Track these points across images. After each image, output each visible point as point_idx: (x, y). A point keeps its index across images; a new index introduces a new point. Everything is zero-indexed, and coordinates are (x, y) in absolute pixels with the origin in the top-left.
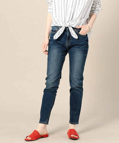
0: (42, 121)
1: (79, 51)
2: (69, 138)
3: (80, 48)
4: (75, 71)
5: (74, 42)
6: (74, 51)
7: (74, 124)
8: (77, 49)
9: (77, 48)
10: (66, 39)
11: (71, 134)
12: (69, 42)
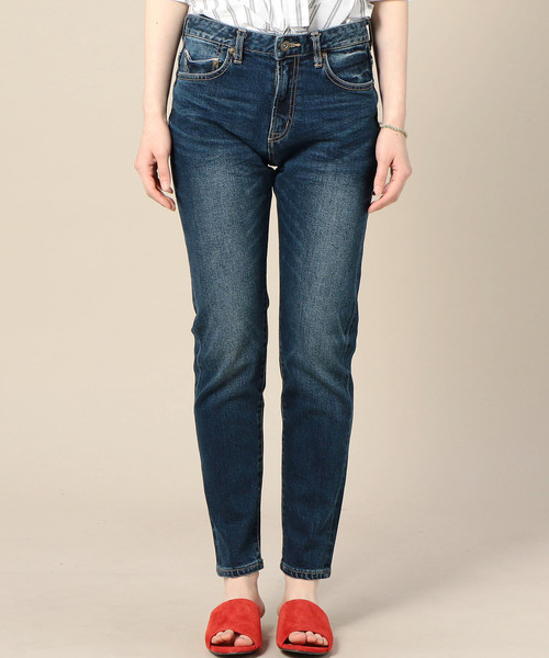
0: (240, 564)
1: (336, 173)
2: (278, 645)
3: (345, 158)
4: (318, 285)
5: (312, 124)
6: (312, 176)
7: (310, 577)
8: (330, 167)
9: (325, 160)
10: (270, 109)
11: (288, 625)
12: (283, 126)
